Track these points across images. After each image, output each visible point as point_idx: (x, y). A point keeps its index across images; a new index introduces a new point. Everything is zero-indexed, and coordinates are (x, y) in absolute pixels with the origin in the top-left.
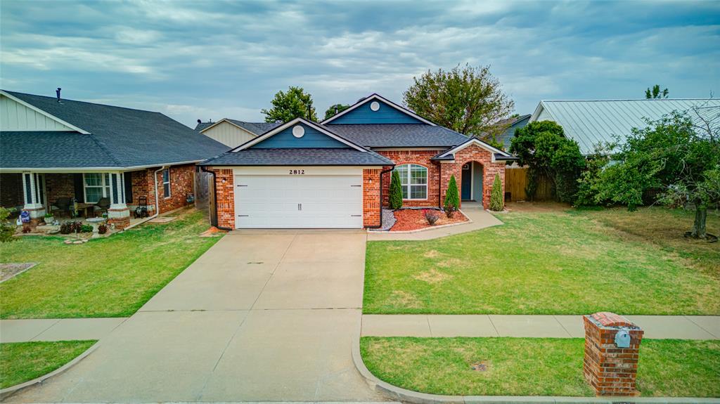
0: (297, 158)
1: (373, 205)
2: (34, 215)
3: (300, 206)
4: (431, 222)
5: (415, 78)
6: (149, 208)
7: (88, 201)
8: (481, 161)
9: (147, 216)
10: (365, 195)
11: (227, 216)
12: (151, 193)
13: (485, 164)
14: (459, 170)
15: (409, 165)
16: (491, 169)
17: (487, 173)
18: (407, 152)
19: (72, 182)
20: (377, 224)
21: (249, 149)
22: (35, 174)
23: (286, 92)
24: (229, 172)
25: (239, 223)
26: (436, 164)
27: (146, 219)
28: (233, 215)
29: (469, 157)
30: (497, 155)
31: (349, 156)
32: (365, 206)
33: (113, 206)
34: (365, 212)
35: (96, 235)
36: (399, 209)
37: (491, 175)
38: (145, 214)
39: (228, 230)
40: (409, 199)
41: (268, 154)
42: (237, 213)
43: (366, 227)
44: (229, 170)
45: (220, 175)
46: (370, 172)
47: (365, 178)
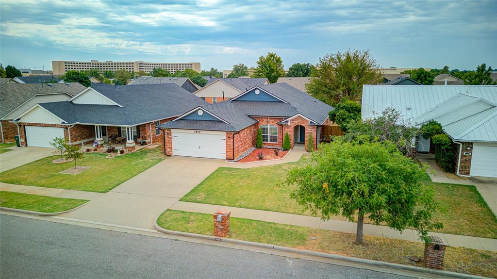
0: (198, 125)
1: (230, 149)
2: (99, 143)
3: (199, 147)
4: (261, 158)
5: (320, 58)
6: (147, 141)
7: (123, 136)
8: (303, 125)
9: (146, 144)
10: (227, 144)
11: (169, 150)
12: (148, 134)
13: (305, 127)
14: (292, 129)
15: (269, 125)
16: (308, 129)
17: (307, 132)
18: (268, 118)
19: (117, 130)
20: (232, 158)
21: (180, 119)
22: (100, 126)
23: (265, 56)
24: (170, 130)
25: (174, 153)
26: (281, 125)
27: (145, 146)
28: (171, 149)
29: (297, 123)
30: (311, 122)
31: (218, 125)
32: (227, 149)
33: (128, 141)
34: (227, 152)
35: (119, 154)
36: (261, 147)
38: (144, 143)
39: (170, 156)
40: (269, 142)
41: (186, 123)
42: (173, 148)
43: (228, 159)
44: (169, 129)
45: (166, 131)
46: (228, 134)
47: (226, 136)
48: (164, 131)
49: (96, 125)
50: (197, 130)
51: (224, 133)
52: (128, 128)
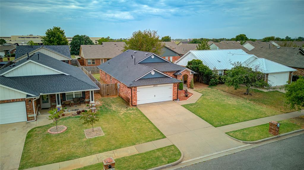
0: (155, 82)
1: (175, 93)
3: (155, 96)
4: (186, 96)
10: (173, 91)
11: (135, 101)
13: (189, 75)
14: (182, 77)
17: (189, 78)
20: (176, 99)
21: (139, 79)
25: (138, 103)
26: (176, 76)
28: (136, 101)
30: (192, 72)
31: (169, 80)
32: (173, 94)
34: (173, 96)
37: (190, 78)
39: (135, 106)
42: (138, 100)
43: (174, 100)
44: (135, 87)
45: (133, 89)
46: (175, 84)
47: (173, 86)
48: (131, 89)
49: (56, 93)
50: (155, 85)
51: (172, 84)
52: (92, 92)
